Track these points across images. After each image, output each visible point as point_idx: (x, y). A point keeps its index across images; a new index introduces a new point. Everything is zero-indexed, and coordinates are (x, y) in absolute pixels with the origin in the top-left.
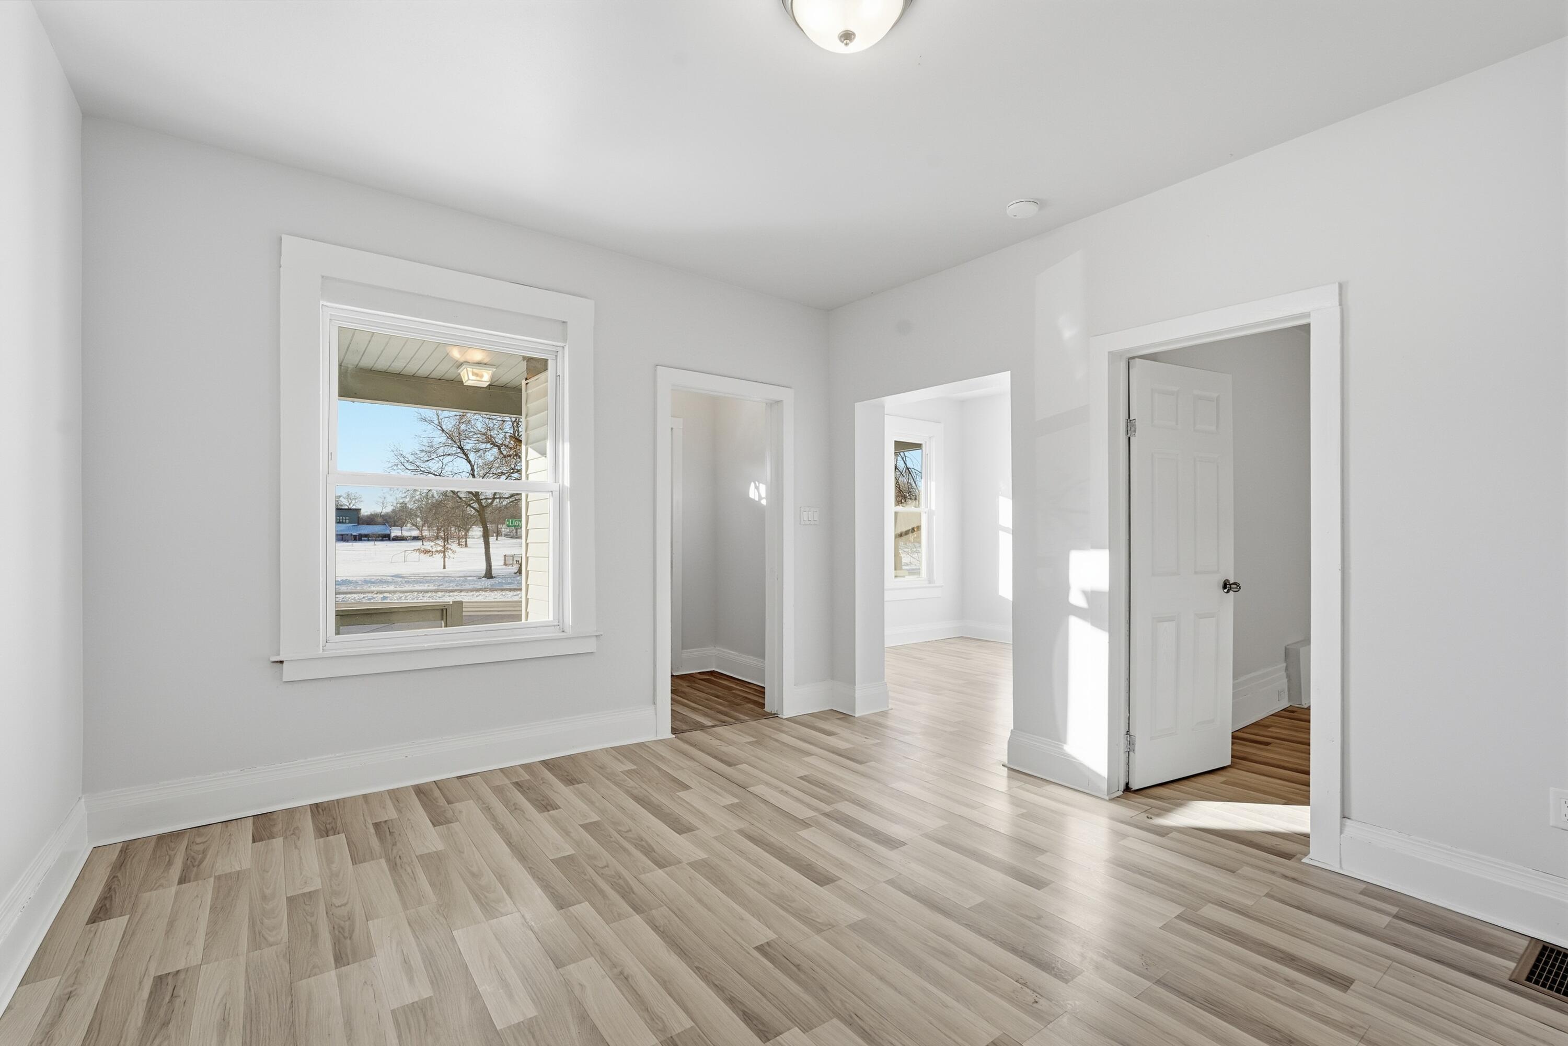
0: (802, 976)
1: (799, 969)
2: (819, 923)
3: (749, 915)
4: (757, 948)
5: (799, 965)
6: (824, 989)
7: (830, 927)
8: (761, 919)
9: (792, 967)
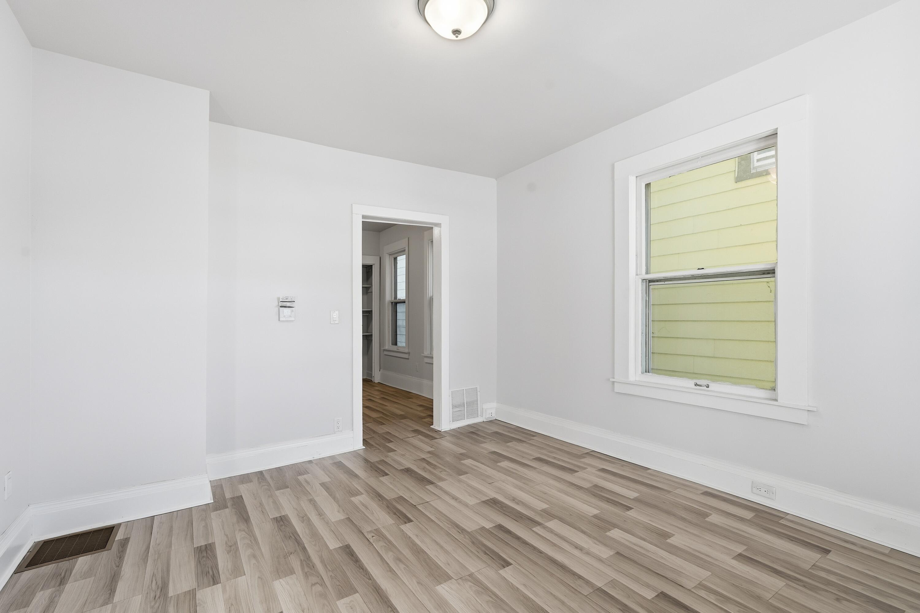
0: (483, 549)
1: (485, 552)
2: (470, 581)
3: (521, 589)
4: (511, 564)
5: (485, 554)
6: (473, 543)
7: (463, 578)
8: (511, 584)
9: (488, 553)
